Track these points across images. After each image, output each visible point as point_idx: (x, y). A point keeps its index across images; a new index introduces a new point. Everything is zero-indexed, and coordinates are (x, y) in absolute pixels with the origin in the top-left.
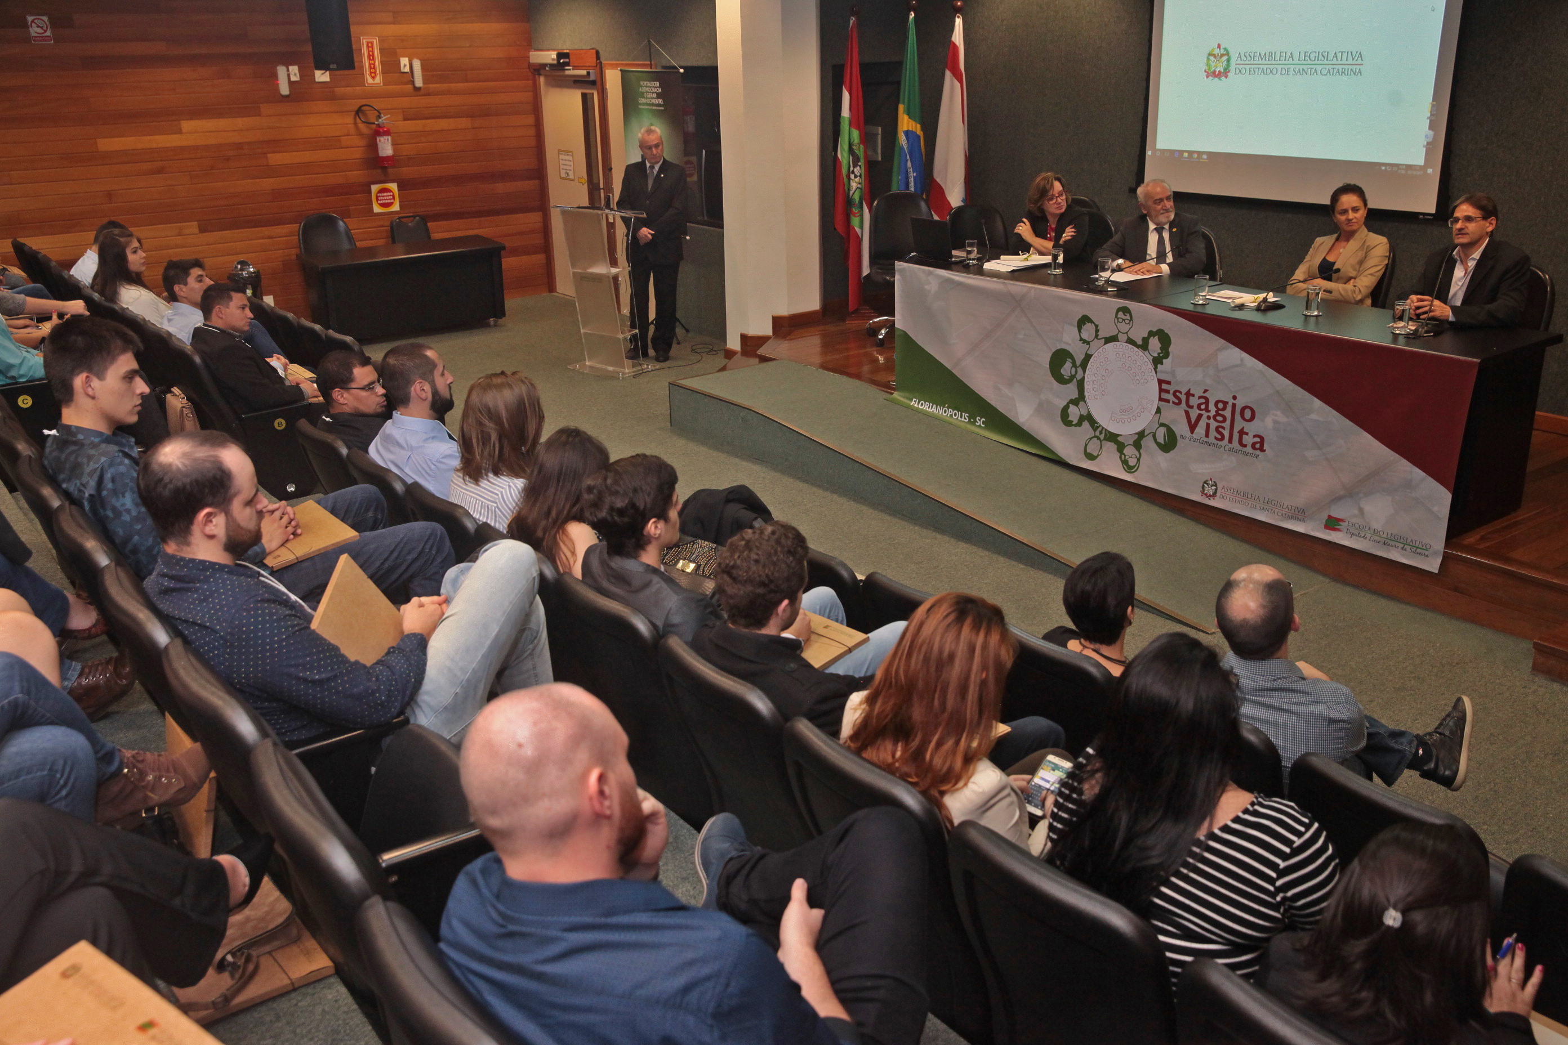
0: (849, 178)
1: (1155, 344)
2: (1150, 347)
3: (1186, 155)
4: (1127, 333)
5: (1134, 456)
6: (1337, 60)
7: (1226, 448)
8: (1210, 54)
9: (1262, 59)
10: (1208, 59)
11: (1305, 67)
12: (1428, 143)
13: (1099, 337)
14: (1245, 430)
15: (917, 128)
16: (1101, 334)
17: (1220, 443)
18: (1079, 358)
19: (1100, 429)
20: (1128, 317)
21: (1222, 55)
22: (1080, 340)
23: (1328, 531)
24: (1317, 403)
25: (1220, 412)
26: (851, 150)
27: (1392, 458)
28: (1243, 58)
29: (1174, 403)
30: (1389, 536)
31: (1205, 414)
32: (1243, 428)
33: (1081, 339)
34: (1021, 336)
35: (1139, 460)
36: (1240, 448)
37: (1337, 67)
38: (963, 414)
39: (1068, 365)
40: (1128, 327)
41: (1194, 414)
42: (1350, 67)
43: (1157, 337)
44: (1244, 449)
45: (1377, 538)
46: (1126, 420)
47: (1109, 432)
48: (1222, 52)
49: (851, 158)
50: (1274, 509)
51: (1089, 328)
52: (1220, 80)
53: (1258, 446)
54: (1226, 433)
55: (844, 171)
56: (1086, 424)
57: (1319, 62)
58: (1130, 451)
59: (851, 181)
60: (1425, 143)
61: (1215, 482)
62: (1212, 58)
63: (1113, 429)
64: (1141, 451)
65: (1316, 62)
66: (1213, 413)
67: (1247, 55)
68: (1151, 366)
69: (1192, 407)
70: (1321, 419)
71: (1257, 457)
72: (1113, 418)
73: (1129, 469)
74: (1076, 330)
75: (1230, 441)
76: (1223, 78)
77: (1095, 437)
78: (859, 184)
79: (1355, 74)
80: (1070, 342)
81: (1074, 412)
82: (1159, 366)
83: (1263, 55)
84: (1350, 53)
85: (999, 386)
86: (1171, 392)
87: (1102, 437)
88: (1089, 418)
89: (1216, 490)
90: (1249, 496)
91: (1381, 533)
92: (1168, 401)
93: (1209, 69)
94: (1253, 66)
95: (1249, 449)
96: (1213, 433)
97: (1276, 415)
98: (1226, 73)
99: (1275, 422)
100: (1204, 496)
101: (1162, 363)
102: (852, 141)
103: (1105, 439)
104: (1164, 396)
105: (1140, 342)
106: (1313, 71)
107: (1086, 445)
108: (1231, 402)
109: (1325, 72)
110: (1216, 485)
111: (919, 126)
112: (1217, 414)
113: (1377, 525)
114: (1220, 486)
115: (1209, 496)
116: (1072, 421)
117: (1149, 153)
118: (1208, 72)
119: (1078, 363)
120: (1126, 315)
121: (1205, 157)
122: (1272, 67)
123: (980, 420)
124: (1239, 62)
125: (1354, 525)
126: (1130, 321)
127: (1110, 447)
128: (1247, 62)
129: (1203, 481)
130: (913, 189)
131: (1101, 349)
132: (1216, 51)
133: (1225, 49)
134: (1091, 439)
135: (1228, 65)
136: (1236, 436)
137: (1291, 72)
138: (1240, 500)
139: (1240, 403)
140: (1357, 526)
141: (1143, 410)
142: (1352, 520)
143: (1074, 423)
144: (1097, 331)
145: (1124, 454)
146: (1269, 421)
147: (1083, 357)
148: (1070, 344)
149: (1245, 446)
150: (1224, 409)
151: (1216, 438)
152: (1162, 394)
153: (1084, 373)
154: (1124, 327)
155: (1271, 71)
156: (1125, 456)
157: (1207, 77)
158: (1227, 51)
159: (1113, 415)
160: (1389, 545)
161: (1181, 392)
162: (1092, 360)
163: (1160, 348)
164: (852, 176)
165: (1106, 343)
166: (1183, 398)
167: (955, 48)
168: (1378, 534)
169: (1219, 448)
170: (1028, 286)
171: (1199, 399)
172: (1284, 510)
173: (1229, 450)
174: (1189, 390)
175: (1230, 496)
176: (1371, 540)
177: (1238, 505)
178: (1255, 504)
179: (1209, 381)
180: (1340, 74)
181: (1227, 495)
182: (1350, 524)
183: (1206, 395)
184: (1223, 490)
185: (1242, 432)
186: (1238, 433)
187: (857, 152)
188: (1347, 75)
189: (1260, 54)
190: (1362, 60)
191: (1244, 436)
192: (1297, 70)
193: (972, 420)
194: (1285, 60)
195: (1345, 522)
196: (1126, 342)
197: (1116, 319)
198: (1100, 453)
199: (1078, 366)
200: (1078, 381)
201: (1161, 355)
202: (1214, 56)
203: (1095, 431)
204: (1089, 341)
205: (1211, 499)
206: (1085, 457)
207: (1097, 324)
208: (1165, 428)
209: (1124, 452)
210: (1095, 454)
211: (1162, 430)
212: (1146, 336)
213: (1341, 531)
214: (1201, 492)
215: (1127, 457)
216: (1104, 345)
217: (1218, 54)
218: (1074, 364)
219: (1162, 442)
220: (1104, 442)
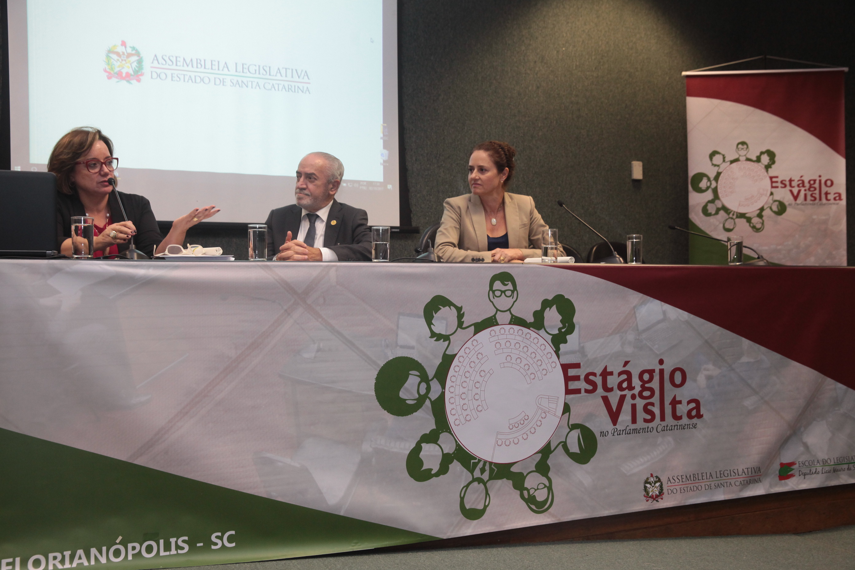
1: (554, 316)
2: (546, 324)
4: (509, 310)
5: (541, 486)
6: (281, 76)
7: (659, 429)
8: (110, 51)
9: (187, 65)
10: (108, 56)
11: (245, 80)
12: (384, 161)
13: (464, 326)
14: (678, 399)
16: (467, 320)
17: (650, 425)
18: (432, 364)
19: (481, 465)
20: (510, 286)
21: (130, 55)
22: (431, 337)
23: (783, 481)
24: (746, 343)
25: (647, 385)
28: (161, 61)
29: (587, 391)
30: (835, 461)
31: (628, 394)
32: (675, 397)
33: (433, 334)
35: (550, 489)
36: (675, 422)
37: (282, 83)
39: (413, 380)
40: (511, 300)
41: (614, 397)
42: (297, 84)
43: (554, 307)
44: (680, 422)
45: (827, 468)
46: (520, 438)
47: (496, 464)
48: (129, 50)
50: (729, 481)
51: (445, 314)
53: (693, 413)
54: (656, 410)
56: (456, 467)
57: (261, 76)
58: (534, 480)
60: (382, 162)
61: (657, 477)
62: (114, 56)
63: (501, 458)
64: (550, 474)
65: (257, 76)
66: (638, 389)
67: (166, 58)
68: (550, 349)
69: (611, 390)
70: (752, 360)
71: (695, 426)
72: (499, 442)
73: (541, 507)
74: (423, 322)
75: (663, 419)
76: (134, 82)
77: (474, 480)
79: (303, 92)
80: (413, 343)
81: (432, 453)
82: (562, 346)
83: (188, 61)
84: (294, 71)
85: (269, 455)
86: (582, 377)
87: (486, 476)
88: (460, 455)
89: (661, 486)
90: (700, 478)
91: (829, 461)
92: (578, 391)
93: (111, 69)
94: (176, 72)
95: (685, 420)
96: (641, 415)
97: (708, 370)
98: (138, 76)
99: (707, 378)
100: (651, 500)
101: (565, 342)
103: (491, 478)
104: (573, 385)
105: (531, 319)
106: (254, 84)
107: (462, 499)
108: (657, 368)
109: (268, 86)
110: (659, 480)
112: (644, 388)
113: (822, 455)
114: (664, 479)
115: (655, 498)
116: (431, 470)
118: (110, 73)
119: (431, 373)
120: (506, 285)
122: (202, 75)
123: (221, 538)
124: (156, 65)
125: (803, 464)
126: (513, 292)
127: (501, 485)
128: (167, 66)
129: (643, 481)
131: (469, 344)
132: (121, 49)
133: (133, 49)
134: (467, 486)
135: (140, 67)
136: (668, 409)
137: (228, 83)
138: (692, 486)
139: (668, 368)
140: (807, 463)
141: (543, 415)
142: (801, 460)
143: (433, 472)
144: (460, 316)
145: (527, 489)
146: (701, 379)
147: (438, 361)
148: (413, 348)
149: (680, 418)
150: (651, 380)
151: (645, 421)
152: (570, 383)
153: (443, 387)
154: (503, 302)
155: (202, 80)
156: (528, 491)
158: (137, 51)
159: (499, 436)
160: (837, 471)
161: (594, 374)
162: (455, 362)
163: (561, 321)
165: (476, 332)
166: (598, 380)
168: (827, 464)
169: (651, 431)
170: (321, 266)
171: (619, 376)
172: (741, 476)
173: (663, 429)
174: (606, 368)
175: (680, 486)
176: (824, 472)
177: (691, 493)
178: (708, 483)
179: (629, 350)
180: (287, 89)
181: (676, 487)
182: (801, 465)
183: (627, 368)
184: (669, 482)
185: (675, 402)
186: (670, 404)
188: (295, 92)
189: (184, 60)
190: (308, 78)
191: (678, 406)
192: (234, 82)
193: (200, 544)
194: (218, 70)
195: (796, 464)
196: (510, 324)
197: (491, 292)
198: (487, 504)
199: (430, 378)
200: (433, 403)
201: (563, 330)
202: (118, 54)
203: (472, 472)
204: (448, 334)
205: (660, 500)
206: (465, 518)
207: (460, 306)
208: (579, 431)
209: (526, 485)
210: (480, 507)
211: (576, 433)
212: (539, 308)
213: (794, 476)
214: (645, 496)
215: (532, 492)
216: (474, 335)
217: (124, 53)
218: (424, 379)
219: (578, 451)
220: (490, 483)
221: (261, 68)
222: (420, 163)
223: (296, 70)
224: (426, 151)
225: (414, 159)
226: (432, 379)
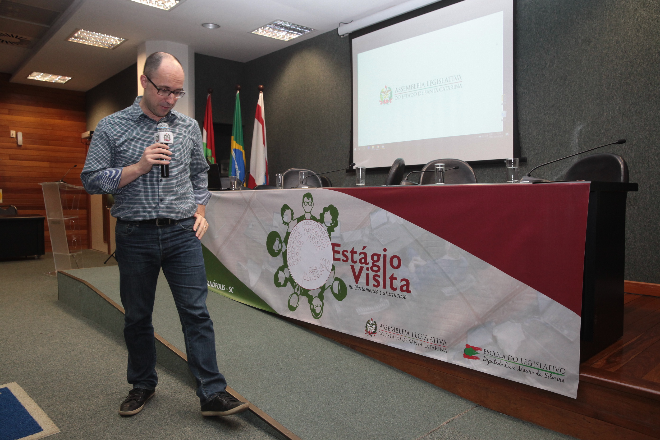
1: (328, 217)
2: (325, 220)
3: (373, 147)
4: (310, 212)
5: (319, 306)
7: (382, 293)
8: (382, 92)
9: (408, 89)
10: (381, 95)
11: (431, 89)
12: (504, 118)
13: (294, 219)
14: (394, 276)
15: (241, 148)
16: (295, 216)
17: (377, 289)
18: (283, 236)
19: (297, 287)
20: (310, 200)
21: (388, 91)
22: (283, 223)
23: (467, 359)
24: (448, 245)
25: (375, 263)
27: (518, 287)
28: (398, 90)
29: (343, 260)
30: (523, 362)
31: (365, 267)
32: (393, 275)
34: (250, 227)
35: (322, 308)
36: (392, 291)
37: (448, 85)
38: (223, 285)
39: (277, 242)
40: (311, 207)
41: (357, 267)
42: (455, 84)
43: (329, 211)
44: (395, 292)
45: (511, 364)
46: (313, 278)
47: (303, 288)
48: (388, 89)
50: (421, 342)
51: (288, 212)
52: (388, 104)
53: (405, 288)
54: (381, 280)
56: (289, 284)
57: (438, 85)
58: (316, 302)
60: (502, 119)
61: (375, 322)
62: (383, 94)
63: (305, 286)
64: (324, 301)
65: (436, 85)
66: (370, 265)
67: (400, 89)
68: (327, 234)
69: (355, 262)
70: (453, 259)
72: (305, 278)
73: (316, 316)
74: (280, 216)
75: (384, 287)
76: (389, 103)
77: (295, 293)
79: (458, 87)
80: (277, 225)
81: (282, 276)
82: (332, 233)
83: (408, 87)
84: (454, 77)
85: (240, 263)
86: (341, 252)
87: (299, 293)
88: (290, 280)
89: (376, 328)
90: (401, 332)
91: (515, 359)
92: (338, 260)
93: (382, 100)
94: (404, 94)
95: (398, 292)
96: (371, 282)
97: (417, 261)
98: (391, 100)
99: (417, 266)
100: (368, 334)
101: (334, 231)
103: (301, 294)
104: (337, 256)
105: (318, 217)
106: (435, 90)
107: (289, 300)
108: (382, 253)
109: (442, 89)
110: (376, 324)
112: (374, 265)
113: (511, 352)
114: (378, 325)
115: (371, 334)
116: (281, 283)
117: (355, 149)
118: (381, 102)
119: (283, 239)
120: (309, 199)
121: (383, 147)
122: (413, 92)
123: (231, 289)
124: (397, 93)
125: (489, 353)
126: (311, 203)
127: (304, 299)
128: (401, 92)
129: (366, 321)
131: (295, 228)
132: (385, 90)
133: (389, 88)
134: (292, 295)
135: (391, 96)
136: (388, 282)
137: (424, 93)
138: (394, 335)
139: (389, 254)
140: (492, 353)
141: (323, 269)
142: (487, 349)
143: (282, 284)
144: (292, 214)
145: (313, 305)
146: (412, 266)
147: (285, 235)
148: (277, 227)
149: (395, 289)
150: (378, 260)
151: (374, 285)
152: (335, 254)
153: (286, 247)
154: (308, 208)
155: (414, 95)
157: (381, 104)
159: (305, 275)
160: (524, 371)
161: (347, 252)
162: (290, 236)
163: (332, 219)
166: (349, 255)
167: (259, 107)
168: (512, 361)
169: (377, 293)
170: (253, 192)
171: (360, 255)
172: (429, 342)
173: (384, 294)
174: (353, 249)
175: (387, 333)
176: (507, 366)
177: (393, 340)
178: (405, 338)
179: (366, 240)
180: (450, 88)
181: (384, 332)
182: (486, 352)
183: (364, 251)
184: (381, 327)
185: (392, 278)
186: (389, 279)
187: (210, 160)
188: (454, 88)
189: (407, 87)
190: (461, 79)
191: (394, 281)
192: (427, 91)
193: (227, 289)
194: (420, 87)
195: (481, 350)
196: (310, 219)
197: (303, 203)
198: (298, 305)
199: (282, 242)
200: (283, 253)
201: (333, 225)
202: (384, 92)
203: (294, 289)
204: (288, 222)
205: (373, 336)
206: (289, 309)
207: (292, 209)
208: (339, 282)
209: (313, 303)
210: (295, 306)
211: (337, 283)
212: (322, 212)
213: (479, 359)
214: (365, 330)
215: (315, 307)
216: (297, 223)
217: (386, 91)
218: (281, 242)
219: (337, 292)
220: (300, 296)
221: (438, 80)
222: (532, 114)
223: (455, 76)
224: (536, 105)
225: (527, 112)
226: (283, 242)
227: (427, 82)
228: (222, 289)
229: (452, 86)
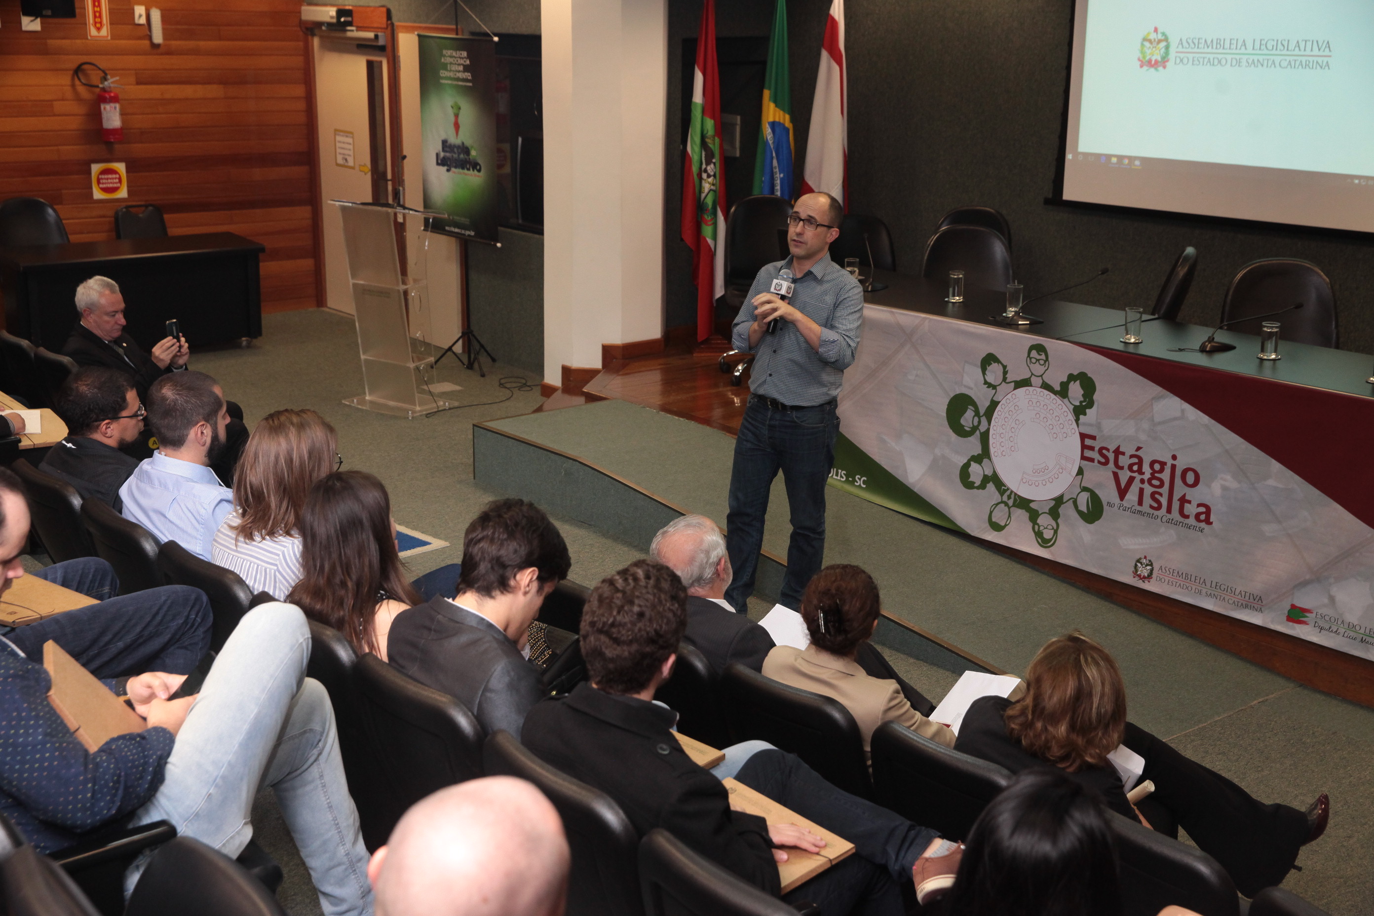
0: (701, 178)
1: (1076, 390)
2: (1070, 394)
3: (1114, 160)
4: (1041, 376)
5: (1050, 527)
6: (1300, 50)
7: (1164, 519)
8: (1145, 39)
9: (1208, 47)
10: (1142, 45)
11: (1261, 58)
13: (1007, 381)
14: (1187, 498)
15: (785, 119)
16: (1010, 377)
17: (1156, 513)
18: (983, 406)
19: (1008, 493)
20: (1043, 357)
21: (1160, 41)
22: (984, 384)
23: (1291, 624)
24: (1276, 466)
25: (1156, 475)
26: (704, 144)
27: (1369, 535)
28: (1185, 44)
29: (1099, 462)
30: (1368, 631)
31: (1138, 477)
32: (1185, 495)
33: (986, 383)
34: (912, 377)
35: (1056, 532)
36: (1181, 519)
37: (1300, 58)
38: (840, 471)
39: (970, 413)
41: (1124, 476)
42: (1315, 59)
43: (1078, 382)
44: (1186, 521)
45: (1352, 634)
46: (1040, 482)
47: (1019, 496)
48: (1160, 37)
49: (703, 153)
50: (1224, 596)
51: (995, 368)
52: (1158, 70)
53: (1203, 517)
54: (1164, 501)
55: (695, 169)
56: (991, 486)
57: (1278, 52)
58: (1044, 520)
59: (703, 182)
61: (1150, 561)
62: (1147, 44)
63: (1025, 493)
64: (1059, 521)
65: (1274, 52)
66: (1147, 476)
67: (1190, 41)
68: (1071, 417)
69: (1122, 468)
70: (1280, 486)
71: (1202, 530)
72: (1024, 481)
73: (1045, 543)
74: (979, 371)
75: (1169, 511)
76: (1161, 69)
77: (1002, 502)
78: (713, 185)
79: (1321, 67)
80: (972, 385)
81: (977, 471)
82: (1081, 417)
83: (1209, 42)
84: (1315, 43)
85: (884, 437)
86: (1097, 449)
87: (1011, 502)
88: (994, 479)
89: (1152, 570)
90: (1193, 579)
91: (1358, 628)
92: (1092, 460)
93: (1144, 57)
94: (1197, 55)
95: (1192, 521)
96: (1147, 500)
97: (1225, 480)
98: (1165, 62)
99: (1225, 489)
100: (1137, 578)
101: (1085, 414)
102: (705, 132)
103: (1014, 505)
104: (1088, 453)
105: (1057, 388)
106: (1270, 62)
107: (991, 513)
108: (1170, 462)
109: (1284, 64)
110: (1151, 565)
111: (787, 117)
112: (1153, 477)
113: (1352, 618)
114: (1156, 566)
115: (1143, 578)
116: (974, 483)
117: (1069, 156)
118: (1142, 61)
119: (982, 411)
120: (1041, 355)
121: (1137, 163)
122: (1220, 56)
123: (860, 480)
124: (1180, 49)
125: (1323, 617)
126: (1045, 362)
127: (1020, 515)
128: (1190, 50)
129: (1136, 559)
130: (779, 194)
131: (1009, 396)
132: (1153, 36)
133: (1163, 34)
134: (997, 504)
135: (1167, 53)
136: (1176, 505)
137: (1244, 63)
138: (1182, 583)
139: (1181, 465)
140: (1327, 618)
141: (1061, 471)
142: (1320, 612)
143: (976, 485)
144: (1005, 373)
145: (1038, 525)
146: (1216, 488)
147: (987, 404)
148: (971, 389)
149: (1187, 517)
150: (1162, 470)
151: (1151, 507)
152: (1086, 451)
153: (989, 424)
154: (1038, 369)
155: (1220, 62)
156: (1039, 527)
157: (1141, 66)
158: (1166, 36)
159: (1025, 476)
160: (1367, 642)
161: (1108, 450)
162: (999, 408)
163: (1083, 395)
164: (704, 176)
165: (1016, 388)
166: (1111, 456)
167: (834, 23)
168: (1354, 629)
169: (1156, 518)
170: (921, 317)
171: (1130, 458)
172: (1237, 597)
173: (1167, 521)
174: (1119, 446)
175: (1169, 579)
176: (1346, 635)
177: (1179, 589)
178: (1200, 588)
179: (1143, 437)
180: (1304, 66)
181: (1166, 578)
182: (1319, 616)
183: (1138, 453)
184: (1160, 570)
185: (1183, 500)
186: (1179, 500)
187: (711, 146)
188: (1313, 68)
189: (1206, 41)
190: (1330, 50)
191: (1186, 505)
192: (1250, 62)
193: (850, 479)
194: (1236, 49)
195: (1312, 613)
196: (1041, 387)
197: (1028, 358)
198: (1007, 523)
199: (981, 414)
200: (981, 434)
201: (1084, 404)
202: (1150, 41)
203: (1002, 495)
204: (995, 384)
205: (1146, 582)
206: (989, 527)
207: (1005, 364)
208: (1088, 494)
209: (1038, 521)
210: (1002, 524)
211: (1085, 495)
212: (1065, 380)
213: (1308, 624)
214: (1133, 572)
215: (1041, 528)
216: (1014, 390)
217: (1155, 40)
218: (977, 413)
219: (1085, 511)
220: (1012, 509)
221: (1279, 42)
223: (1317, 42)
226: (982, 416)
227: (1254, 40)
228: (839, 478)
229: (1307, 62)
